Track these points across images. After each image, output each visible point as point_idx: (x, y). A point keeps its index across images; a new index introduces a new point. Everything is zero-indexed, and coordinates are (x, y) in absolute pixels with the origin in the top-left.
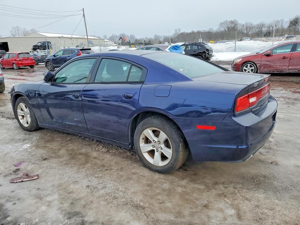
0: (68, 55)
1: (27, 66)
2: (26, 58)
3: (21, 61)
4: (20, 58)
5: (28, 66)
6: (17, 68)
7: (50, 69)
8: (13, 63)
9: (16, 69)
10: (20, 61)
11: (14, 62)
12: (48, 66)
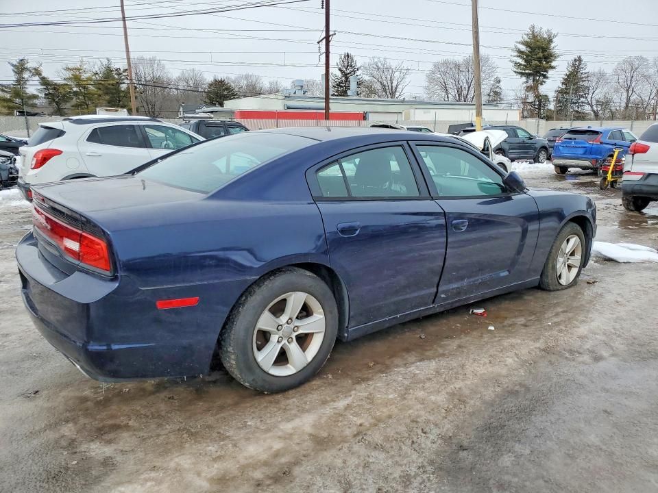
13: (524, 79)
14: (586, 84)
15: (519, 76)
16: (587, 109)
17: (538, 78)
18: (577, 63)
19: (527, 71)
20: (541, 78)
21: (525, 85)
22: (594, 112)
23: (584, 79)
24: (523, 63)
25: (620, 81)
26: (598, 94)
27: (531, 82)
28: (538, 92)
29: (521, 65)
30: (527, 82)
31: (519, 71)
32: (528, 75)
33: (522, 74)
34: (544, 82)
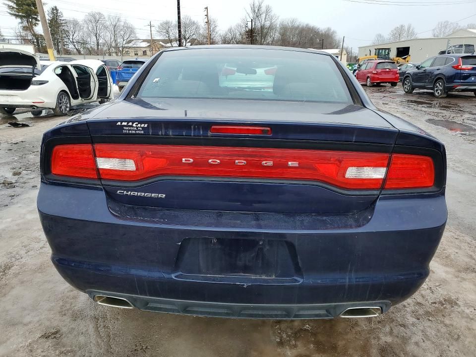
0: (437, 68)
1: (386, 83)
2: (387, 70)
3: (378, 75)
4: (377, 70)
5: (389, 83)
6: (371, 85)
7: (406, 90)
8: (368, 77)
9: (369, 86)
10: (376, 74)
11: (369, 75)
12: (406, 84)
13: (19, 20)
14: (66, 28)
15: (14, 17)
16: (71, 46)
17: (31, 20)
18: (55, 11)
19: (20, 14)
20: (34, 20)
21: (21, 25)
22: (77, 49)
23: (63, 25)
24: (15, 6)
25: (90, 28)
26: (77, 37)
27: (25, 24)
28: (34, 31)
29: (13, 8)
30: (22, 23)
31: (13, 12)
32: (21, 17)
33: (17, 16)
34: (38, 24)
